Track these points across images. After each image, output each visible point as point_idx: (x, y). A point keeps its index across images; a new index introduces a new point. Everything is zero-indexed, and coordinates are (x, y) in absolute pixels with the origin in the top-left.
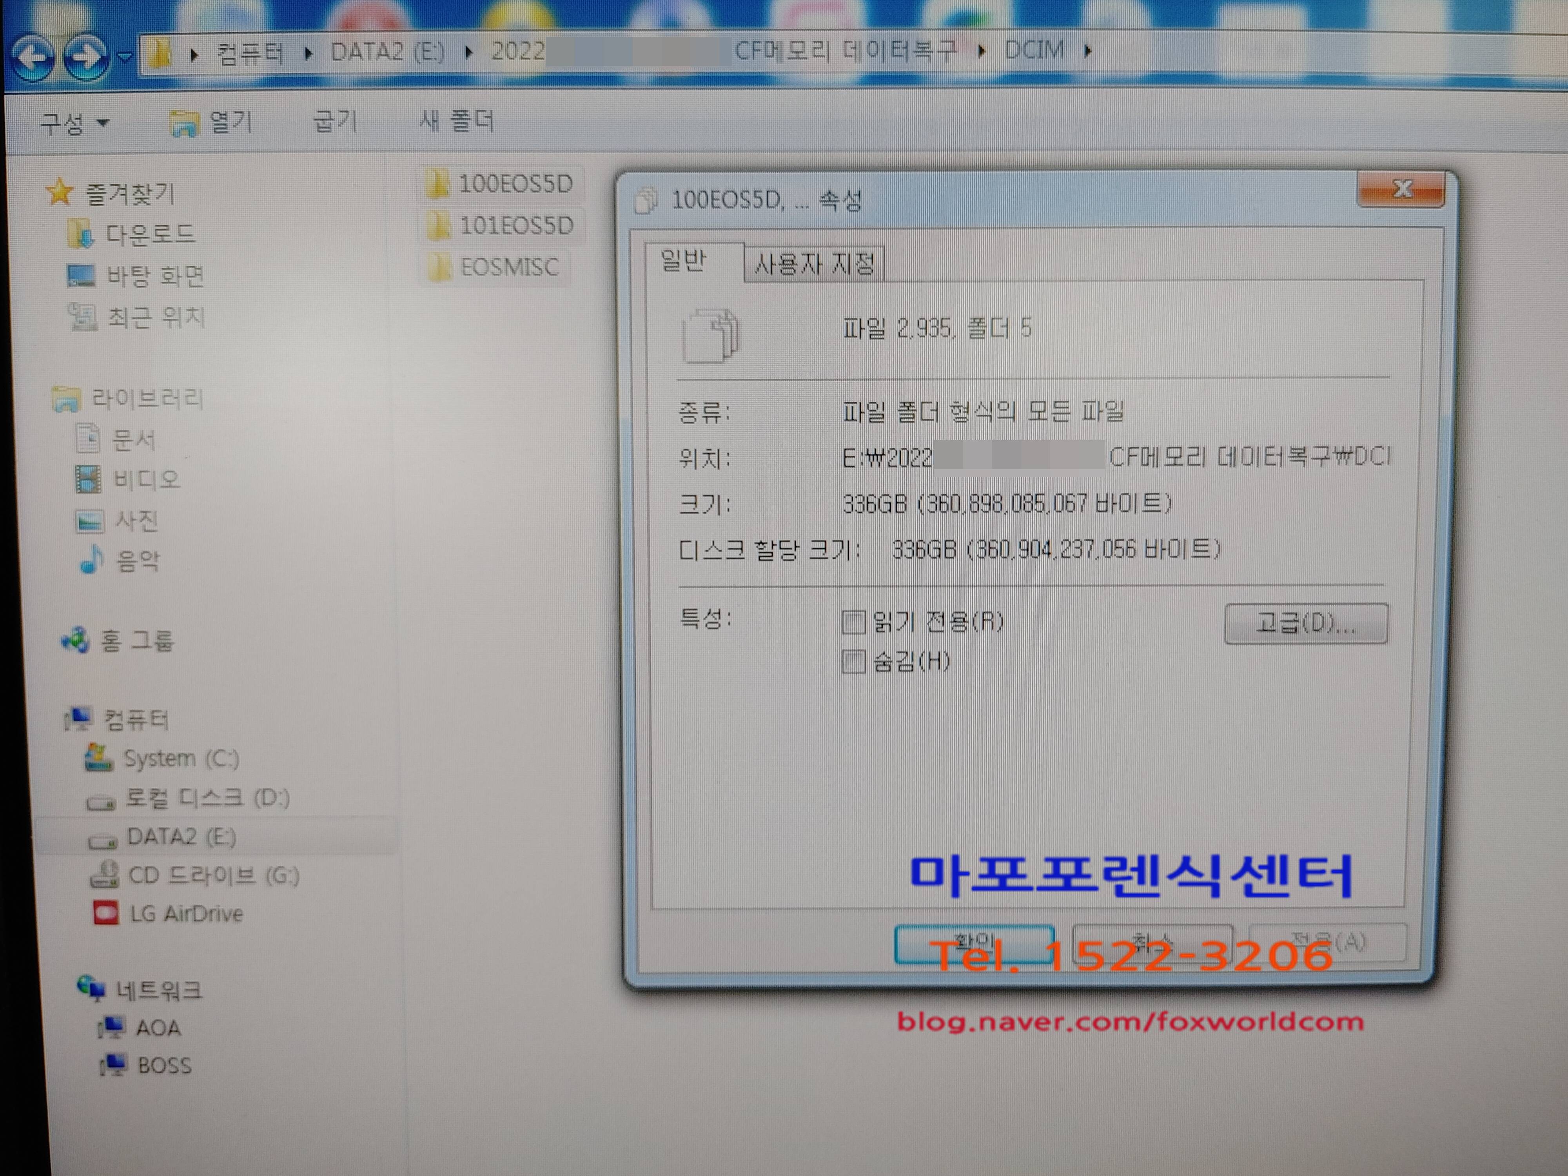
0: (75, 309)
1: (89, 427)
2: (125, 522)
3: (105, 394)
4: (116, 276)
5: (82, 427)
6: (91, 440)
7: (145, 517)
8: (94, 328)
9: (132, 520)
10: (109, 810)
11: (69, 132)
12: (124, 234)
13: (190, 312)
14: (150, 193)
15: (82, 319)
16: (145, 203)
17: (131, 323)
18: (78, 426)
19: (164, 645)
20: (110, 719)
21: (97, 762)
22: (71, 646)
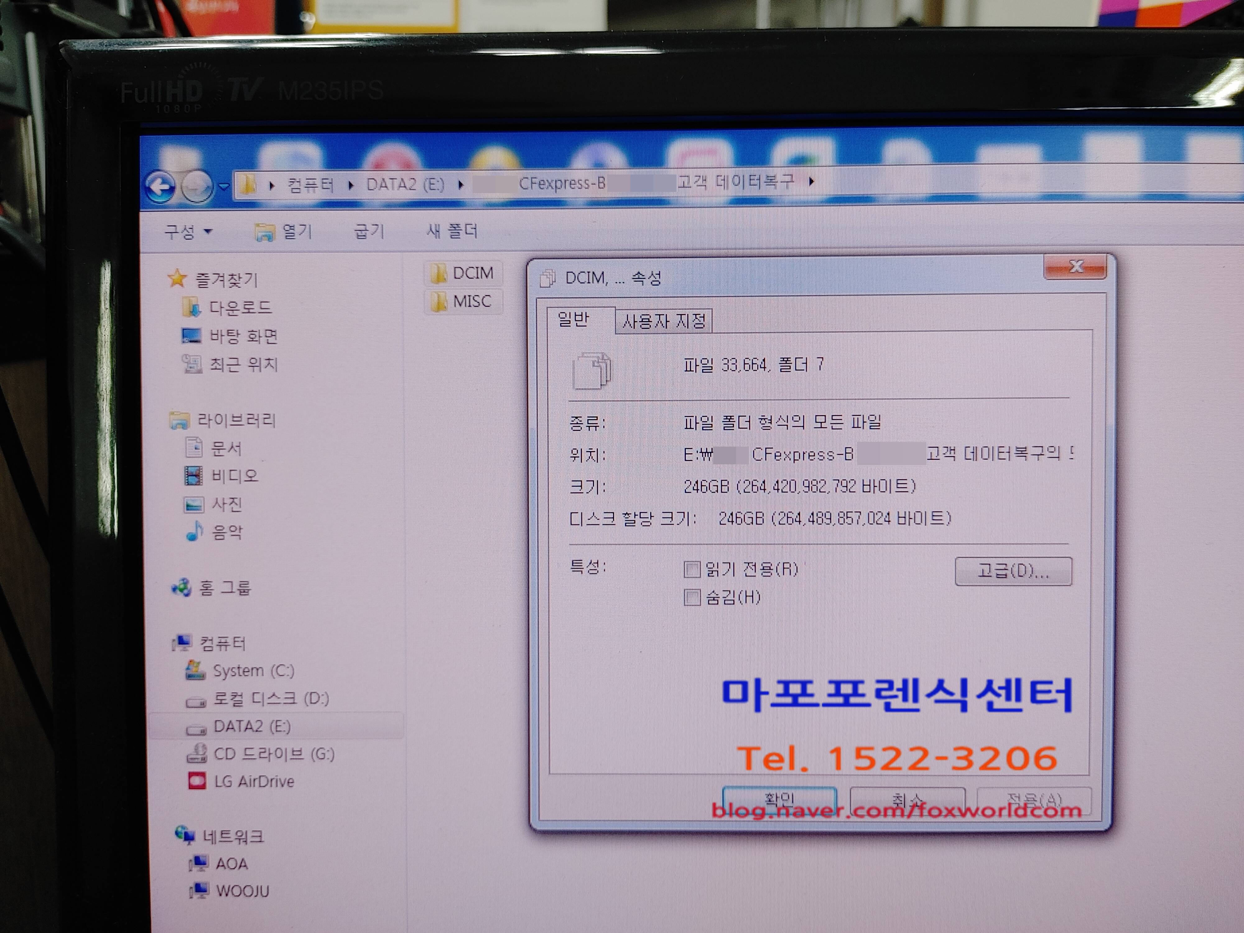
0: (187, 358)
1: (195, 440)
3: (207, 417)
4: (215, 336)
5: (190, 440)
6: (196, 449)
7: (233, 502)
8: (200, 372)
9: (224, 504)
10: (202, 707)
11: (185, 237)
12: (221, 308)
13: (268, 361)
14: (241, 279)
15: (192, 365)
16: (237, 286)
17: (226, 368)
18: (188, 439)
19: (244, 591)
20: (204, 643)
21: (193, 673)
22: (178, 592)
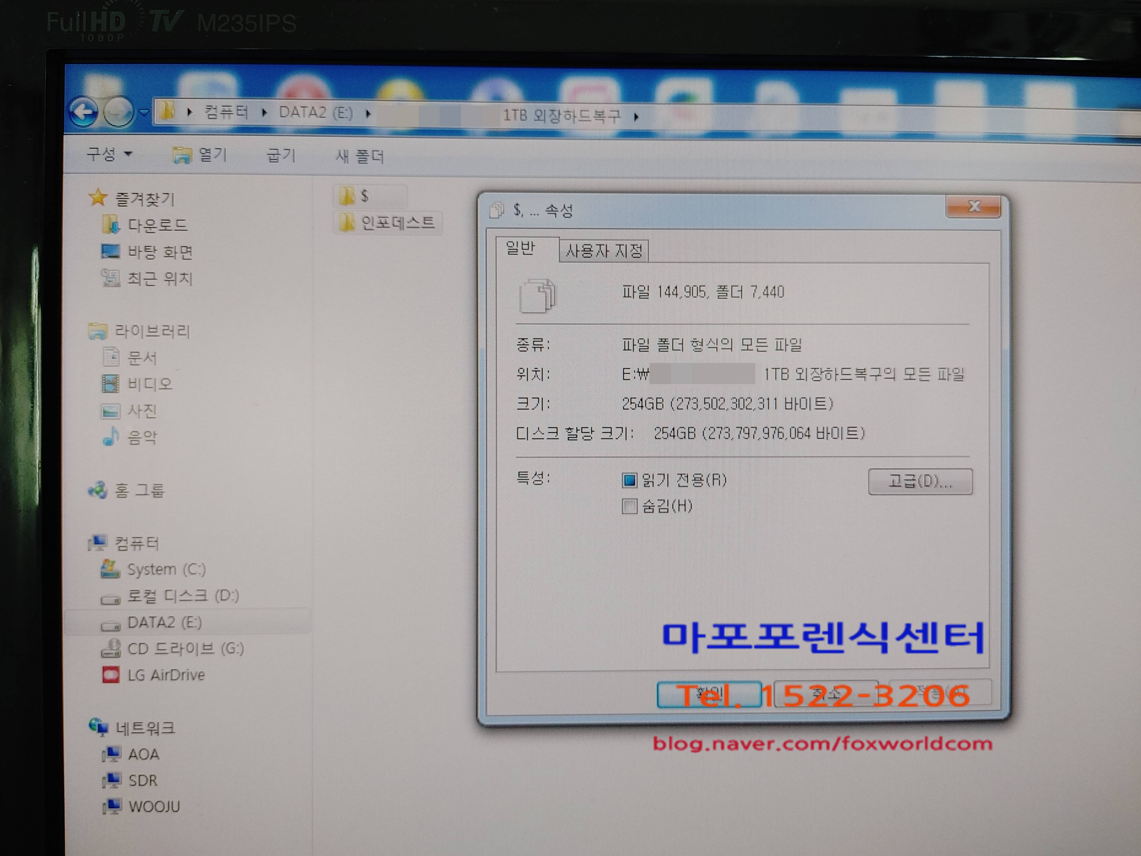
0: (105, 273)
2: (135, 412)
3: (124, 328)
4: (133, 251)
5: (107, 350)
7: (148, 409)
8: (118, 285)
10: (116, 605)
11: (106, 159)
12: (140, 225)
13: (183, 276)
14: (159, 199)
15: (111, 279)
16: (155, 205)
17: (143, 282)
18: (105, 349)
19: (158, 493)
20: (119, 543)
21: (109, 572)
22: (94, 494)
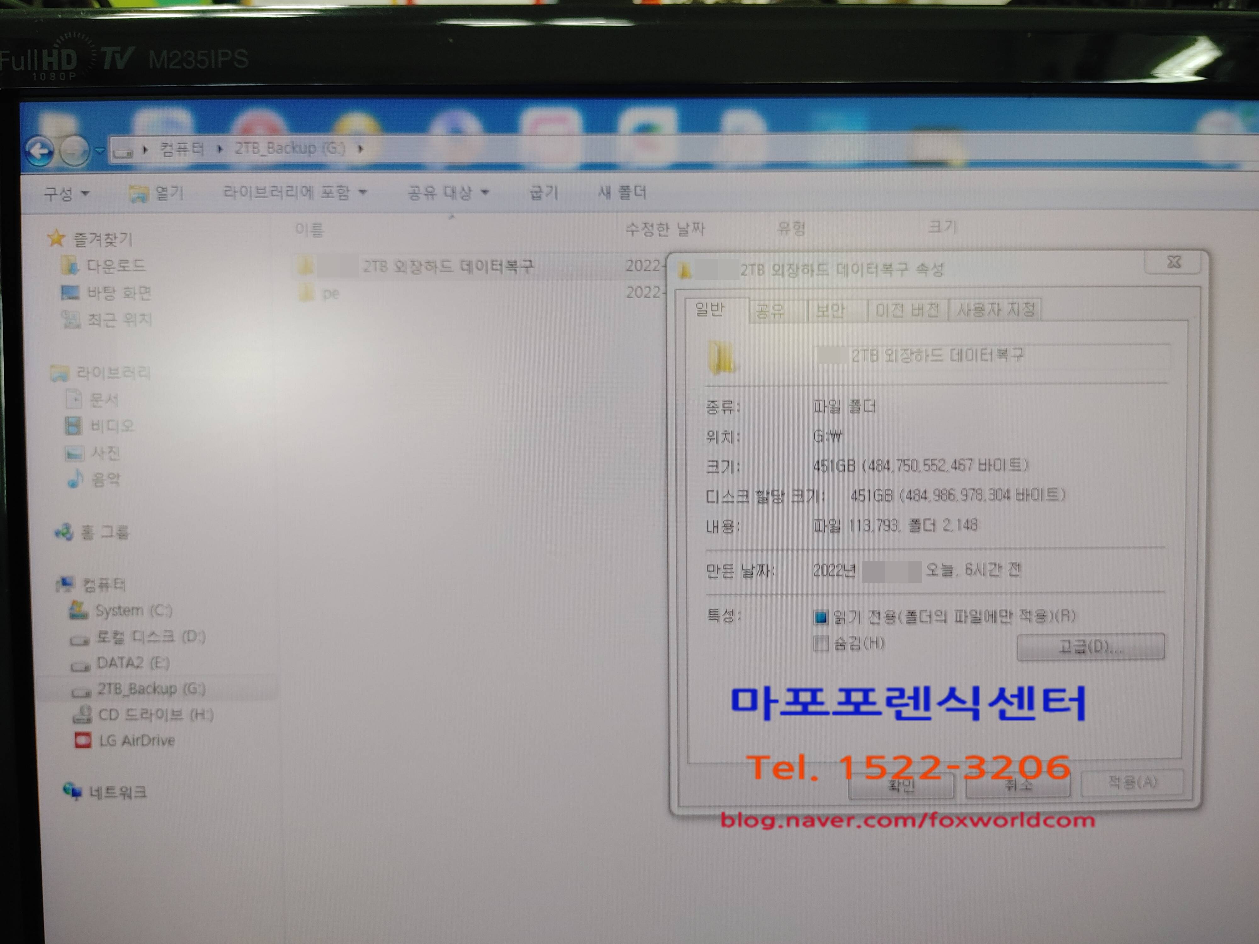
0: (66, 314)
1: (75, 392)
2: (98, 454)
3: (86, 371)
5: (70, 392)
6: (76, 400)
7: (111, 451)
8: (78, 327)
9: (103, 452)
10: (86, 645)
11: (63, 199)
12: (98, 266)
13: (142, 316)
14: (117, 239)
15: (71, 321)
16: (113, 245)
17: (103, 323)
19: (122, 534)
20: (87, 584)
21: (77, 613)
22: (61, 536)
